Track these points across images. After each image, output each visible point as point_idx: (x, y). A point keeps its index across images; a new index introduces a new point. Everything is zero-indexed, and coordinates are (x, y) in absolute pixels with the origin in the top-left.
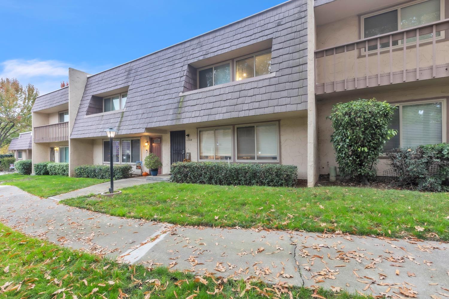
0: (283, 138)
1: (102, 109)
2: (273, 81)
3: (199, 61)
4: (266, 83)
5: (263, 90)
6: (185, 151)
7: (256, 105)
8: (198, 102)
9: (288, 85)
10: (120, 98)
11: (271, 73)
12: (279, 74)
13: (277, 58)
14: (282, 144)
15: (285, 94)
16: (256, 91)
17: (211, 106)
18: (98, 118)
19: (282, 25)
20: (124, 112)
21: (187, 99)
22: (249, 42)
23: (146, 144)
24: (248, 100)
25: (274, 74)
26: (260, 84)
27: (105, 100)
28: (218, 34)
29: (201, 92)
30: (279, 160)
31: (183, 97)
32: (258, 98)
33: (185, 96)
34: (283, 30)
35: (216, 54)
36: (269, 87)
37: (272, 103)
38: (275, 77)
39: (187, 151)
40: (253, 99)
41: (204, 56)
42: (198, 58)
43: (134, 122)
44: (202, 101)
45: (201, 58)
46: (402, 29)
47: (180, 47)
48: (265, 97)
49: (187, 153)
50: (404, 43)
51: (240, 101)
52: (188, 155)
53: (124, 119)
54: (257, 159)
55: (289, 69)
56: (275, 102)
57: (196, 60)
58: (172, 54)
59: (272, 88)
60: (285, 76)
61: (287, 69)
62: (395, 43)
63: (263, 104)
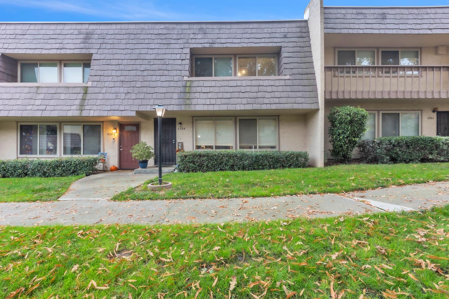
0: (281, 131)
1: (16, 77)
2: (288, 82)
3: (204, 48)
4: (282, 83)
5: (280, 89)
6: (175, 141)
7: (277, 100)
8: (212, 89)
9: (301, 88)
10: (58, 65)
11: (285, 75)
12: (291, 77)
13: (288, 64)
14: (280, 135)
15: (299, 94)
16: (274, 89)
17: (228, 95)
18: (26, 90)
19: (288, 38)
20: (87, 87)
21: (195, 84)
22: (259, 44)
23: (114, 131)
24: (268, 95)
25: (288, 77)
26: (277, 83)
27: (22, 65)
28: (223, 26)
29: (214, 80)
30: (278, 149)
31: (189, 82)
32: (277, 94)
33: (193, 81)
34: (289, 42)
35: (225, 45)
36: (285, 86)
37: (290, 100)
38: (289, 80)
39: (178, 140)
40: (272, 95)
41: (210, 44)
42: (203, 45)
43: (112, 102)
44: (217, 90)
45: (207, 45)
46: (357, 64)
47: (175, 26)
48: (283, 94)
49: (178, 143)
50: (358, 74)
51: (260, 95)
52: (180, 144)
53: (88, 96)
54: (259, 148)
55: (299, 75)
56: (293, 100)
57: (200, 46)
58: (164, 31)
59: (288, 89)
60: (297, 80)
61: (298, 75)
62: (354, 72)
63: (282, 100)
